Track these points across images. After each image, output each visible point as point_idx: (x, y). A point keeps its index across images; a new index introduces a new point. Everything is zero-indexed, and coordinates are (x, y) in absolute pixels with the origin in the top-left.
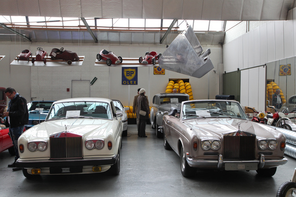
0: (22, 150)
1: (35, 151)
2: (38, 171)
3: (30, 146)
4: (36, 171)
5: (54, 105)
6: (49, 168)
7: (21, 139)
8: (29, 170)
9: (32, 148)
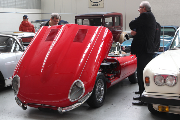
0: (148, 83)
1: (162, 85)
2: (165, 108)
3: (157, 80)
4: (164, 109)
5: (178, 32)
6: (179, 107)
7: (147, 71)
8: (155, 106)
9: (160, 82)
